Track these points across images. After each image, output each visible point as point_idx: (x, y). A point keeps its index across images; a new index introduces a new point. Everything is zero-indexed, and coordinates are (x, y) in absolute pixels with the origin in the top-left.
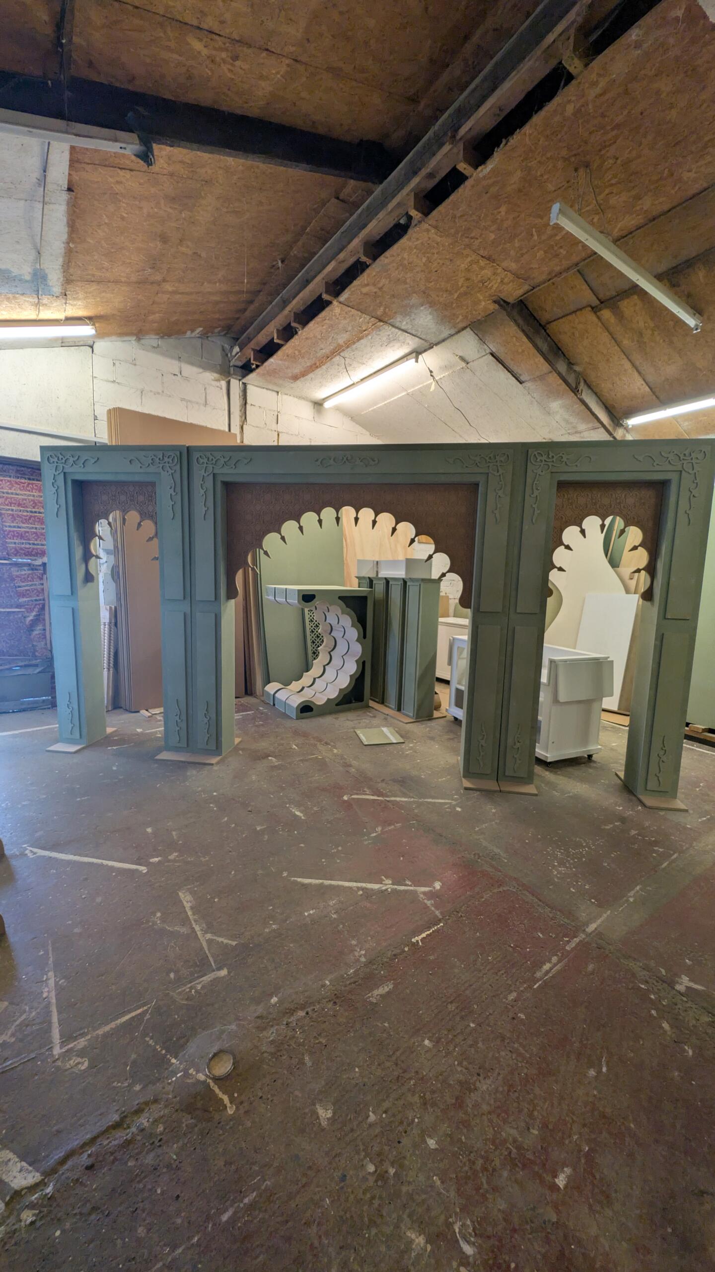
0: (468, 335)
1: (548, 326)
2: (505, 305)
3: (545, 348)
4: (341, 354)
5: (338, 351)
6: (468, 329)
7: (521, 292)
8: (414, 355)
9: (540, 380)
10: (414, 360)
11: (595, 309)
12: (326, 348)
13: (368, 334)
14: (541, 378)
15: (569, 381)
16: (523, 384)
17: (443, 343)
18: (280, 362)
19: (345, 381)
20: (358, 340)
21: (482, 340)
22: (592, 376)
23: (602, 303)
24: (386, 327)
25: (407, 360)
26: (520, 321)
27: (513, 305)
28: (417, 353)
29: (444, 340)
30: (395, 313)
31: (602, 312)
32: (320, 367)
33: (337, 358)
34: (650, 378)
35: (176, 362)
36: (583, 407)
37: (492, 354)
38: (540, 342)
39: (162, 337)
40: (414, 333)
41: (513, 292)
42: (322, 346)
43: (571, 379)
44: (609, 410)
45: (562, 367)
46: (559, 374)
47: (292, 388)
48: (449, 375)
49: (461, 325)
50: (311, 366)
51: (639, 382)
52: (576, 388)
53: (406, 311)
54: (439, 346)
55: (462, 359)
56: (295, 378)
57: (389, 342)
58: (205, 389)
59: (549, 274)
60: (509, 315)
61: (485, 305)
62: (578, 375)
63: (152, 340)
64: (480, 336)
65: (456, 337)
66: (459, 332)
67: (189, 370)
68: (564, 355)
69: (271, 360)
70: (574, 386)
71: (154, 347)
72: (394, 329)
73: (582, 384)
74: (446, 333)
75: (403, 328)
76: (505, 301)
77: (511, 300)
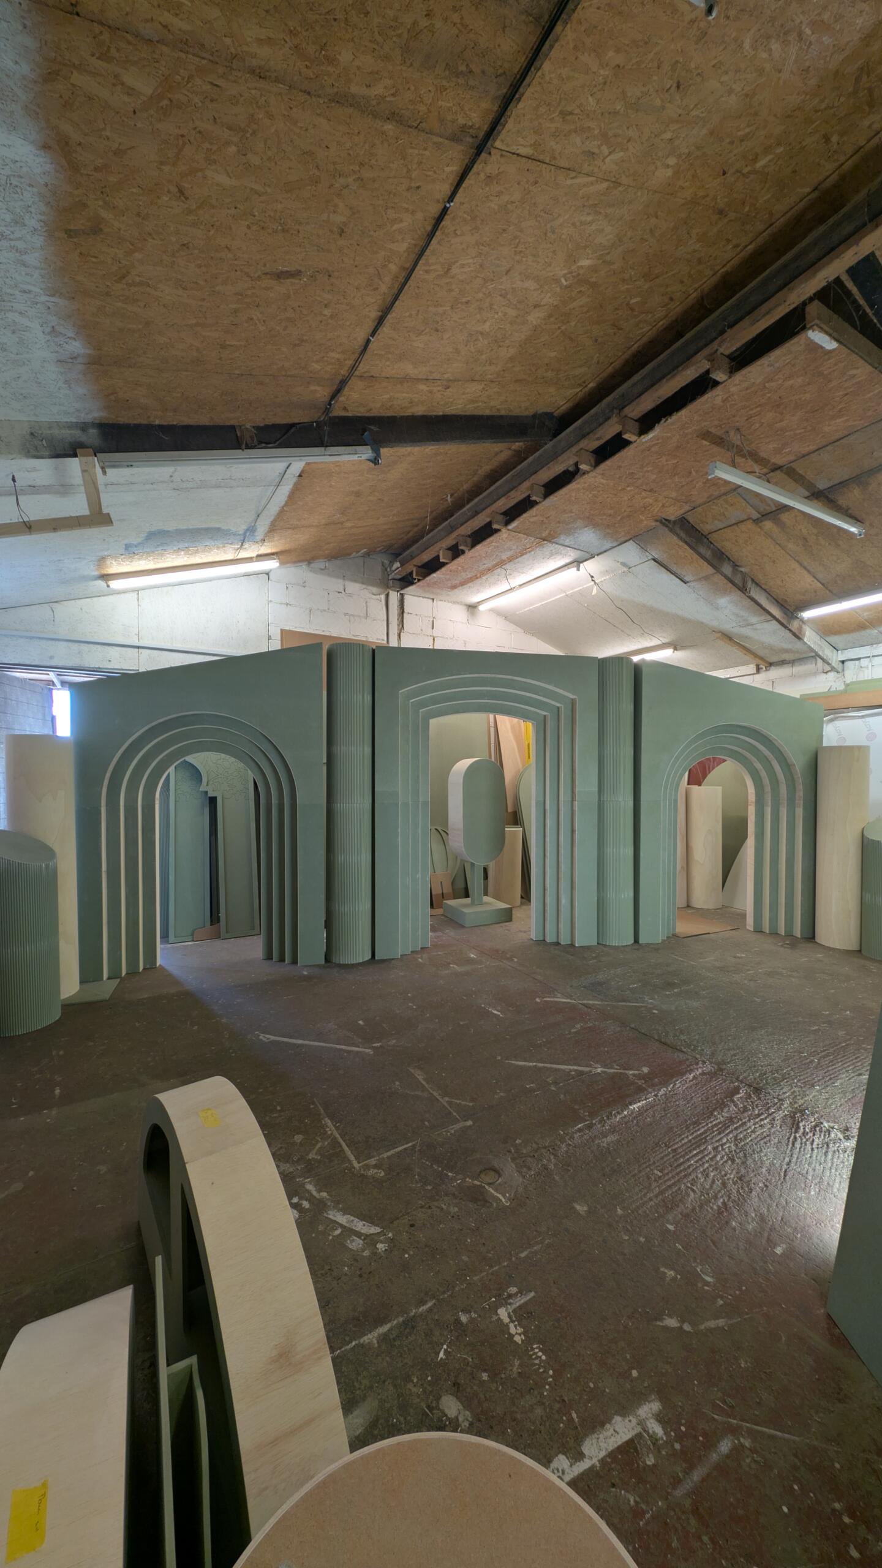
0: (631, 546)
1: (710, 535)
2: (667, 523)
3: (708, 554)
4: (503, 567)
5: (501, 564)
6: (631, 541)
7: (682, 511)
8: (575, 564)
9: (705, 580)
10: (575, 569)
11: (756, 521)
12: (489, 564)
13: (532, 551)
14: (706, 578)
15: (736, 581)
16: (688, 584)
17: (605, 554)
18: (442, 576)
19: (504, 586)
20: (521, 556)
21: (644, 549)
22: (760, 577)
23: (763, 516)
24: (550, 545)
25: (568, 568)
26: (683, 535)
27: (675, 522)
28: (577, 563)
29: (605, 551)
30: (560, 534)
31: (763, 523)
32: (480, 577)
33: (499, 570)
34: (820, 576)
35: (341, 581)
36: (752, 603)
37: (654, 560)
38: (702, 550)
39: (329, 560)
40: (576, 547)
41: (673, 513)
42: (485, 562)
43: (738, 580)
44: (781, 604)
45: (727, 569)
46: (726, 577)
47: (448, 595)
48: (610, 578)
49: (623, 539)
50: (471, 578)
51: (809, 579)
52: (744, 587)
53: (569, 532)
54: (600, 556)
55: (624, 564)
56: (454, 587)
57: (550, 557)
58: (366, 602)
59: (708, 498)
60: (671, 530)
61: (648, 522)
62: (744, 576)
63: (320, 564)
64: (642, 545)
65: (618, 547)
66: (621, 544)
67: (353, 587)
68: (729, 559)
69: (434, 575)
70: (741, 585)
71: (322, 570)
72: (557, 546)
73: (750, 584)
74: (608, 545)
75: (566, 544)
76: (666, 520)
77: (672, 518)
